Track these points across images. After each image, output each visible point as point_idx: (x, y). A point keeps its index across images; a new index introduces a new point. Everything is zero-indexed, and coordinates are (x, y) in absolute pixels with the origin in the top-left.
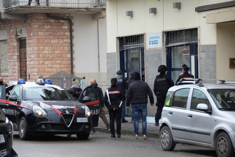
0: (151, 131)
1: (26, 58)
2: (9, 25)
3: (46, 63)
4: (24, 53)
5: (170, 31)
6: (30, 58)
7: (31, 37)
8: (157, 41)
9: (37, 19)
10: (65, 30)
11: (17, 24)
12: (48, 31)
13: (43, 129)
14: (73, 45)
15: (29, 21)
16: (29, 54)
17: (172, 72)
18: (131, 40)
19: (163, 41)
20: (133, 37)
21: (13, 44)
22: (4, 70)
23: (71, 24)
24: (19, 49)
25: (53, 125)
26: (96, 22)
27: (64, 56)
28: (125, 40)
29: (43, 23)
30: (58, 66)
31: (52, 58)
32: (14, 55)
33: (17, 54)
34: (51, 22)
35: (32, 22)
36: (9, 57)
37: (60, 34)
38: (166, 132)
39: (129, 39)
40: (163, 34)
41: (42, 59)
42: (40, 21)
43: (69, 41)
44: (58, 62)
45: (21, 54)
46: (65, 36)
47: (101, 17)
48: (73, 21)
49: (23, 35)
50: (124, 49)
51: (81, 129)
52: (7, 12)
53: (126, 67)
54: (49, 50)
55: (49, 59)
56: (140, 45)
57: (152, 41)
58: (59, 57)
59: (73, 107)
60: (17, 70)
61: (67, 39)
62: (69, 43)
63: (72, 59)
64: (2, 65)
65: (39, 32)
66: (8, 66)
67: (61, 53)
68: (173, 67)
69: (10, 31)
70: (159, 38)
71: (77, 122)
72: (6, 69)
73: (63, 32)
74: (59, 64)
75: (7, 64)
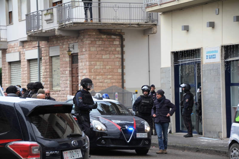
0: (213, 148)
1: (78, 73)
2: (62, 41)
3: (98, 78)
4: (76, 68)
5: (229, 45)
6: (82, 73)
7: (83, 52)
8: (215, 55)
9: (89, 35)
10: (116, 45)
11: (70, 40)
12: (99, 47)
13: (103, 144)
14: (124, 60)
15: (82, 37)
16: (81, 69)
17: (231, 87)
18: (187, 55)
19: (221, 56)
20: (189, 52)
21: (66, 59)
22: (56, 85)
23: (122, 40)
24: (71, 64)
25: (113, 140)
26: (147, 38)
27: (115, 71)
28: (181, 54)
29: (95, 39)
30: (109, 81)
31: (103, 73)
32: (66, 71)
33: (69, 69)
34: (103, 38)
35: (84, 38)
36: (61, 72)
37: (111, 49)
38: (236, 150)
39: (185, 53)
40: (221, 48)
41: (93, 74)
42: (92, 37)
43: (120, 56)
44: (109, 77)
45: (73, 69)
46: (116, 51)
47: (153, 32)
48: (124, 36)
49: (76, 50)
50: (179, 63)
51: (141, 145)
52: (61, 28)
53: (181, 82)
54: (101, 65)
55: (101, 74)
56: (197, 60)
57: (210, 56)
58: (110, 72)
59: (132, 123)
60: (69, 85)
61: (119, 54)
62: (120, 58)
63: (123, 74)
64: (54, 80)
65: (91, 48)
66: (60, 81)
67: (112, 68)
68: (232, 82)
69: (63, 46)
70: (217, 52)
71: (137, 137)
72: (58, 83)
73: (114, 47)
74: (110, 79)
75: (59, 79)
